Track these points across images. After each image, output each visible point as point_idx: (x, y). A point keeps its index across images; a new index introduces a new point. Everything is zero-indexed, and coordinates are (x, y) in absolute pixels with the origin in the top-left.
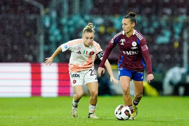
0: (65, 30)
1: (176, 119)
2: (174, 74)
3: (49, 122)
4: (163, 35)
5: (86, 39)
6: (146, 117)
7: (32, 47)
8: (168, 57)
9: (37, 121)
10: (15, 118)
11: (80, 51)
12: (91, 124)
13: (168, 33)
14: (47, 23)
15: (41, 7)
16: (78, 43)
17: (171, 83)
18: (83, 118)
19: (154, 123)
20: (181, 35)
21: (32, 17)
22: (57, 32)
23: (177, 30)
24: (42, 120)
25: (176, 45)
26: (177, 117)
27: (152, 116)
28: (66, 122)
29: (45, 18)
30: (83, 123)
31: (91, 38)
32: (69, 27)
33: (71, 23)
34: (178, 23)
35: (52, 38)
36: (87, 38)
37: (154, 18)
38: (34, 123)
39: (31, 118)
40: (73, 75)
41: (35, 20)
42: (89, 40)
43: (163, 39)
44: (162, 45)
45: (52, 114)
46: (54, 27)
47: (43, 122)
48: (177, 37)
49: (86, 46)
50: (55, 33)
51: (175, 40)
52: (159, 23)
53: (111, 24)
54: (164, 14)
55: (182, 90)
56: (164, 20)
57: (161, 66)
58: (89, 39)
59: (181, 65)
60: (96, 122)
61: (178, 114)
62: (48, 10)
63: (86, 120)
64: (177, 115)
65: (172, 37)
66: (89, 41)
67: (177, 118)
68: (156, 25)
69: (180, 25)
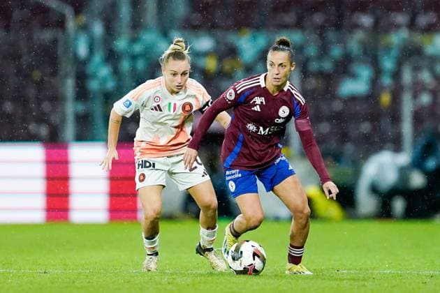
0: (125, 65)
1: (385, 274)
2: (381, 168)
3: (89, 282)
4: (354, 76)
5: (171, 77)
6: (315, 270)
7: (46, 106)
8: (365, 127)
9: (60, 280)
10: (9, 273)
11: (158, 106)
12: (188, 285)
13: (365, 73)
14: (82, 50)
15: (68, 11)
16: (154, 87)
17: (374, 189)
18: (168, 271)
19: (334, 284)
20: (396, 75)
21: (46, 35)
22: (104, 71)
23: (388, 64)
24: (73, 278)
25: (386, 99)
26: (389, 268)
27: (330, 267)
28: (129, 282)
29: (76, 39)
30: (169, 283)
31: (184, 74)
32: (134, 58)
33: (138, 48)
34: (388, 48)
35: (94, 85)
36: (175, 74)
37: (331, 35)
38: (53, 283)
39: (45, 272)
40: (141, 162)
41: (55, 42)
42: (178, 78)
43: (355, 86)
44: (353, 99)
45: (96, 263)
46: (98, 58)
47: (74, 282)
48: (387, 81)
49: (172, 92)
50: (101, 73)
51: (383, 88)
52: (345, 48)
53: (233, 52)
54: (356, 26)
55: (399, 205)
56: (355, 42)
57: (349, 148)
58: (179, 75)
59: (397, 146)
60: (200, 283)
61: (390, 262)
62: (83, 19)
63: (174, 276)
64: (389, 264)
65: (375, 82)
66: (179, 81)
67: (389, 272)
68: (336, 52)
69: (394, 53)
